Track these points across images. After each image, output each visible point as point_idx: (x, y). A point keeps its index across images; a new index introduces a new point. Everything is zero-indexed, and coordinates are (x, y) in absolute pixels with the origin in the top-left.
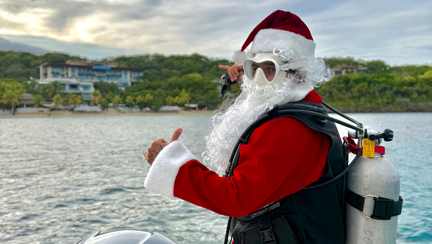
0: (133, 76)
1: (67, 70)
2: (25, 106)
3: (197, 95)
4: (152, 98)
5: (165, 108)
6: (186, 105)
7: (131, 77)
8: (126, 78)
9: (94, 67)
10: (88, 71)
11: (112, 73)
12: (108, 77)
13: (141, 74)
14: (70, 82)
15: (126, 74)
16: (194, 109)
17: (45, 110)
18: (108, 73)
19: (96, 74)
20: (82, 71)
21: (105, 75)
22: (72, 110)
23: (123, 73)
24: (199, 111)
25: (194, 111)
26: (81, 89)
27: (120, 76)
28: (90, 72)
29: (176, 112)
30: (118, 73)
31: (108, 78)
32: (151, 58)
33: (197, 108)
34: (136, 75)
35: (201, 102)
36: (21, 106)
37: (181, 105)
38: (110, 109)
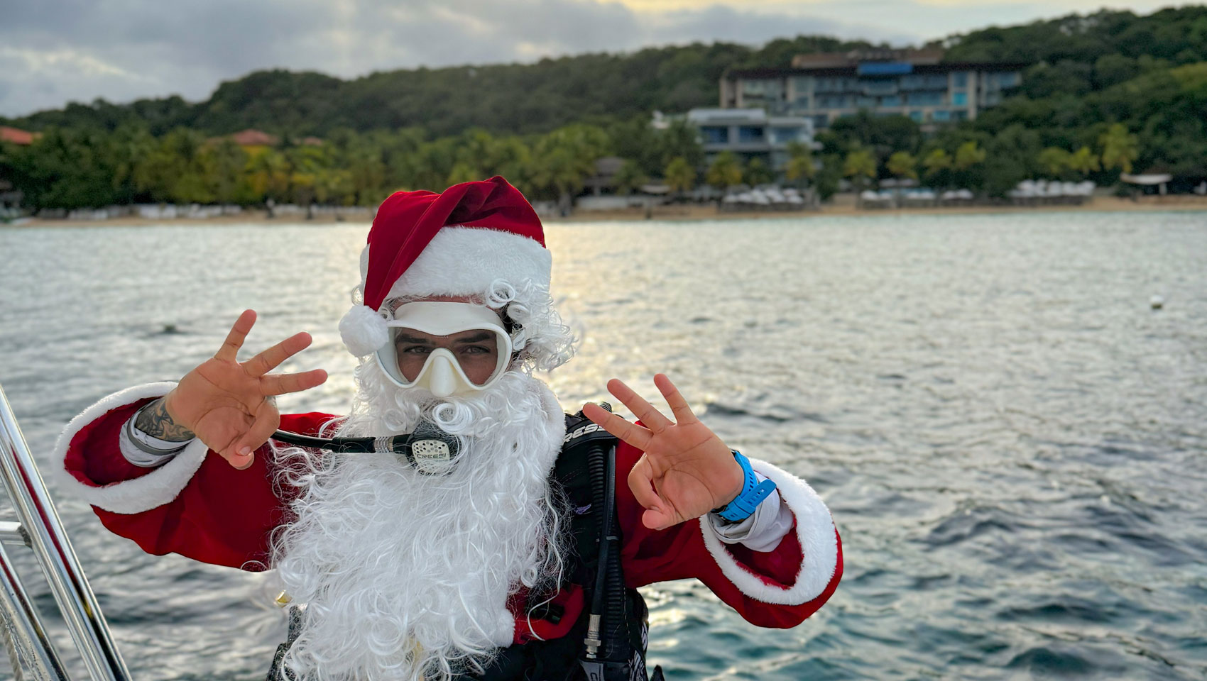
0: (985, 87)
1: (784, 84)
2: (597, 191)
3: (1175, 140)
4: (980, 156)
5: (1028, 188)
6: (1126, 177)
7: (979, 90)
8: (961, 95)
9: (862, 70)
10: (845, 84)
11: (919, 82)
12: (905, 95)
13: (1015, 80)
14: (746, 118)
15: (962, 83)
16: (1154, 189)
17: (646, 202)
18: (906, 84)
19: (867, 88)
20: (827, 85)
21: (893, 89)
22: (719, 201)
23: (952, 80)
24: (1172, 198)
25: (1153, 198)
26: (772, 140)
27: (945, 90)
28: (853, 85)
29: (1076, 202)
30: (934, 83)
31: (905, 100)
32: (1085, 25)
33: (1163, 189)
34: (998, 82)
35: (1186, 166)
36: (587, 192)
37: (1104, 177)
38: (838, 198)
